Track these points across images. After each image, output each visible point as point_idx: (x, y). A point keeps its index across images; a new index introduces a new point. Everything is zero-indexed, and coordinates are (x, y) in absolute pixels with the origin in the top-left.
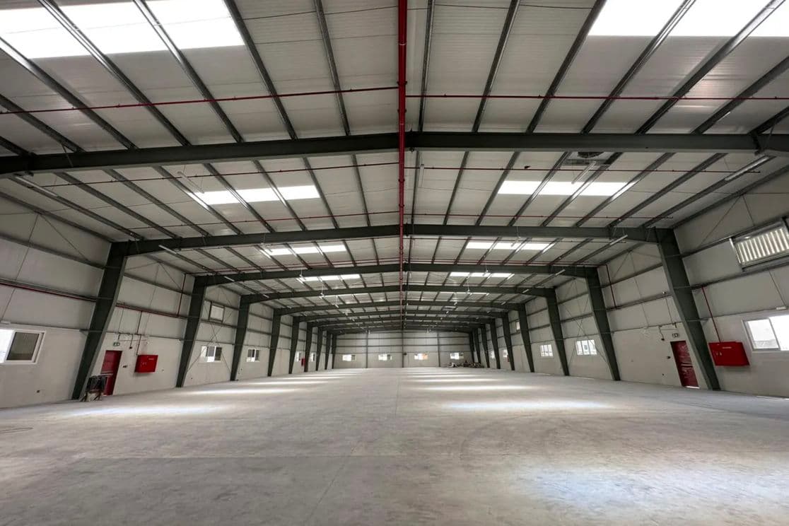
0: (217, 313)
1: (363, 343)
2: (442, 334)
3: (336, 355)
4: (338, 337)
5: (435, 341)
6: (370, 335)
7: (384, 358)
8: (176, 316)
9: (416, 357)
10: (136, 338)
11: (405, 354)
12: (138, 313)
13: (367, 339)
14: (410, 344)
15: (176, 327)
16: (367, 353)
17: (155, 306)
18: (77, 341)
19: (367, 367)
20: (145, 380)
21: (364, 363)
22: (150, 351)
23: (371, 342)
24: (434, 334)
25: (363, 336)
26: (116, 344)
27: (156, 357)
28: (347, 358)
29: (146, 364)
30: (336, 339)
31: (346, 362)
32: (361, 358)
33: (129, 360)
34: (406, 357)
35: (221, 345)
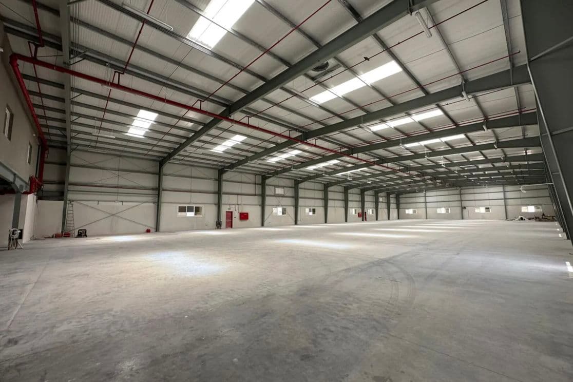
0: (279, 191)
1: (422, 200)
2: (509, 188)
3: (400, 210)
4: (401, 196)
5: (501, 195)
6: (428, 194)
7: (443, 211)
8: (255, 195)
9: (477, 211)
10: (237, 206)
11: (465, 208)
12: (237, 196)
13: (425, 196)
14: (467, 199)
15: (256, 200)
16: (426, 208)
17: (243, 192)
18: (214, 209)
19: (427, 219)
20: (244, 222)
21: (424, 216)
22: (245, 211)
23: (429, 199)
24: (500, 189)
25: (422, 194)
26: (230, 209)
27: (247, 214)
28: (410, 211)
29: (244, 216)
30: (399, 198)
31: (408, 214)
32: (421, 212)
33: (236, 215)
34: (465, 211)
35: (285, 207)
